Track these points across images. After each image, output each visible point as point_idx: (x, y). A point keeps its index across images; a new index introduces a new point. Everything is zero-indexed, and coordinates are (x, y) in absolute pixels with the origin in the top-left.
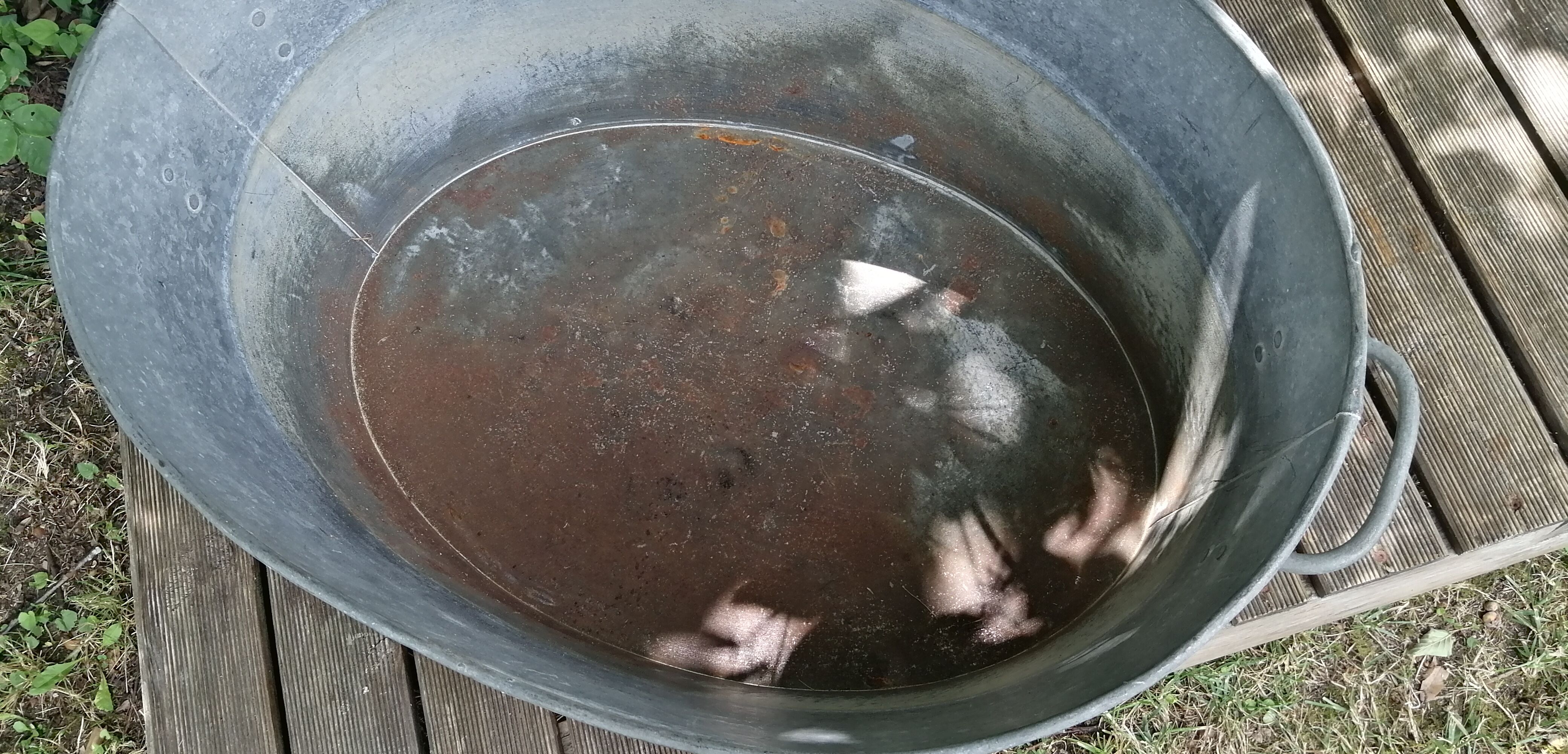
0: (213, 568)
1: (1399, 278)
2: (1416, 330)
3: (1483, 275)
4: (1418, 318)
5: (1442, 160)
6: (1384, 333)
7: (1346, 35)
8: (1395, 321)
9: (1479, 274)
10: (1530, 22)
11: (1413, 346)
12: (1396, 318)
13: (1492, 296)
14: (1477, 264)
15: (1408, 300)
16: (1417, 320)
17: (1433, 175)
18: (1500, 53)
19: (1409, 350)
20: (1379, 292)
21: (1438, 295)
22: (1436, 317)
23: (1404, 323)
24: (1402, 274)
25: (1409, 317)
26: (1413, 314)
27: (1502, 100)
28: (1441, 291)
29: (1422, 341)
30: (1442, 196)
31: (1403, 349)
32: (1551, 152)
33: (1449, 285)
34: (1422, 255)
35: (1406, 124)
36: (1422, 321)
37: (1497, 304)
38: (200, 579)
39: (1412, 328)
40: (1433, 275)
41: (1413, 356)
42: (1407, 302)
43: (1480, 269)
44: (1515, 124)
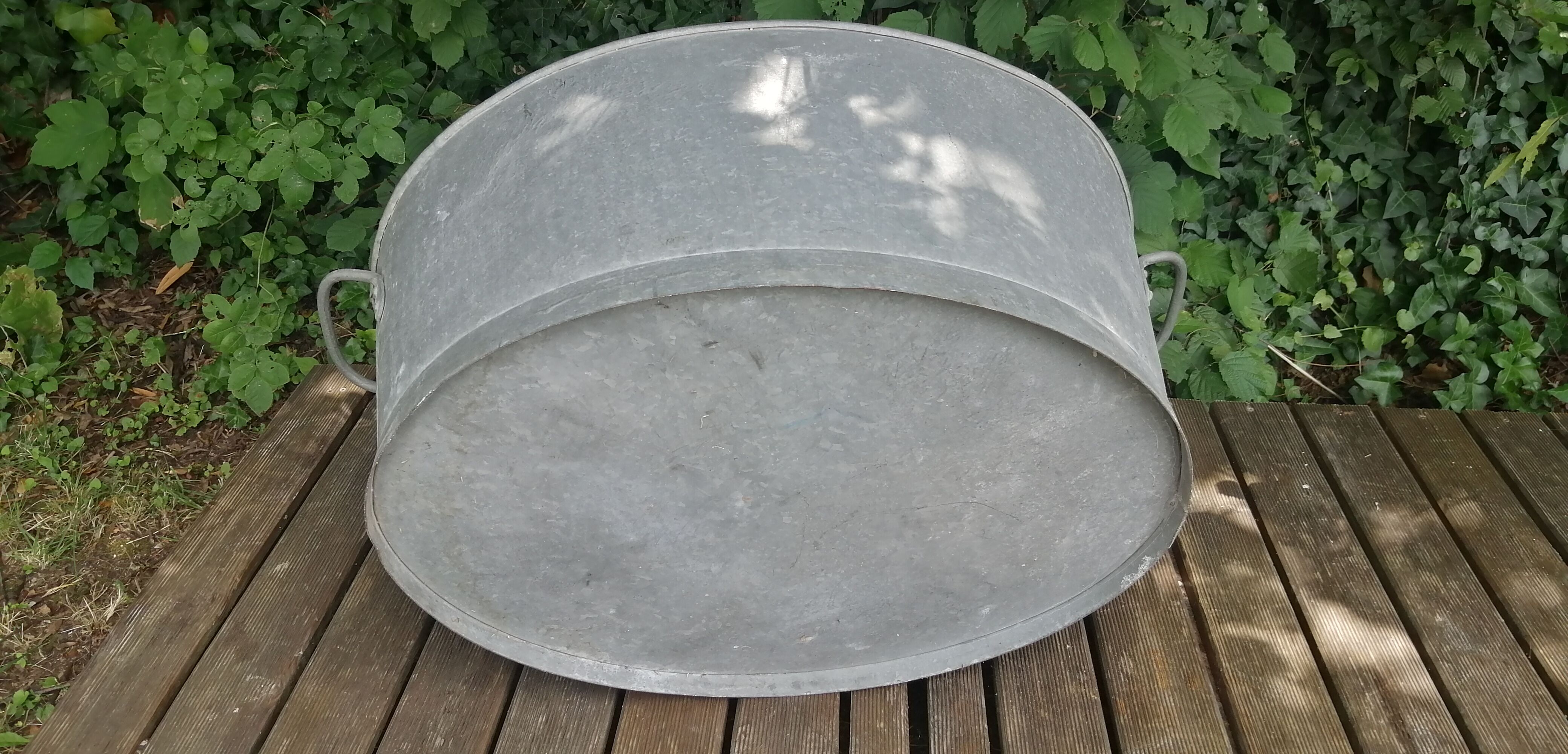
0: (190, 605)
1: (1167, 698)
2: (1169, 734)
3: (1238, 715)
4: (1173, 727)
5: (1230, 640)
6: (1142, 730)
7: (1184, 552)
8: (1153, 725)
9: (1235, 714)
10: (1334, 583)
11: (1162, 744)
12: (1155, 723)
13: (1241, 731)
14: (1235, 707)
15: (1170, 715)
16: (1171, 729)
17: (1219, 646)
18: (1303, 596)
19: (1158, 745)
20: (1148, 704)
21: (1196, 718)
22: (1189, 731)
23: (1161, 728)
24: (1171, 697)
25: (1166, 725)
26: (1170, 724)
27: (1294, 620)
28: (1200, 716)
29: (1171, 742)
30: (1222, 659)
31: (1154, 744)
32: (1325, 661)
33: (1207, 714)
34: (1192, 691)
35: (1209, 612)
36: (1176, 730)
37: (1243, 736)
38: (177, 609)
39: (1166, 733)
40: (1196, 705)
41: (1160, 750)
42: (1168, 716)
43: (1237, 711)
44: (1301, 638)
